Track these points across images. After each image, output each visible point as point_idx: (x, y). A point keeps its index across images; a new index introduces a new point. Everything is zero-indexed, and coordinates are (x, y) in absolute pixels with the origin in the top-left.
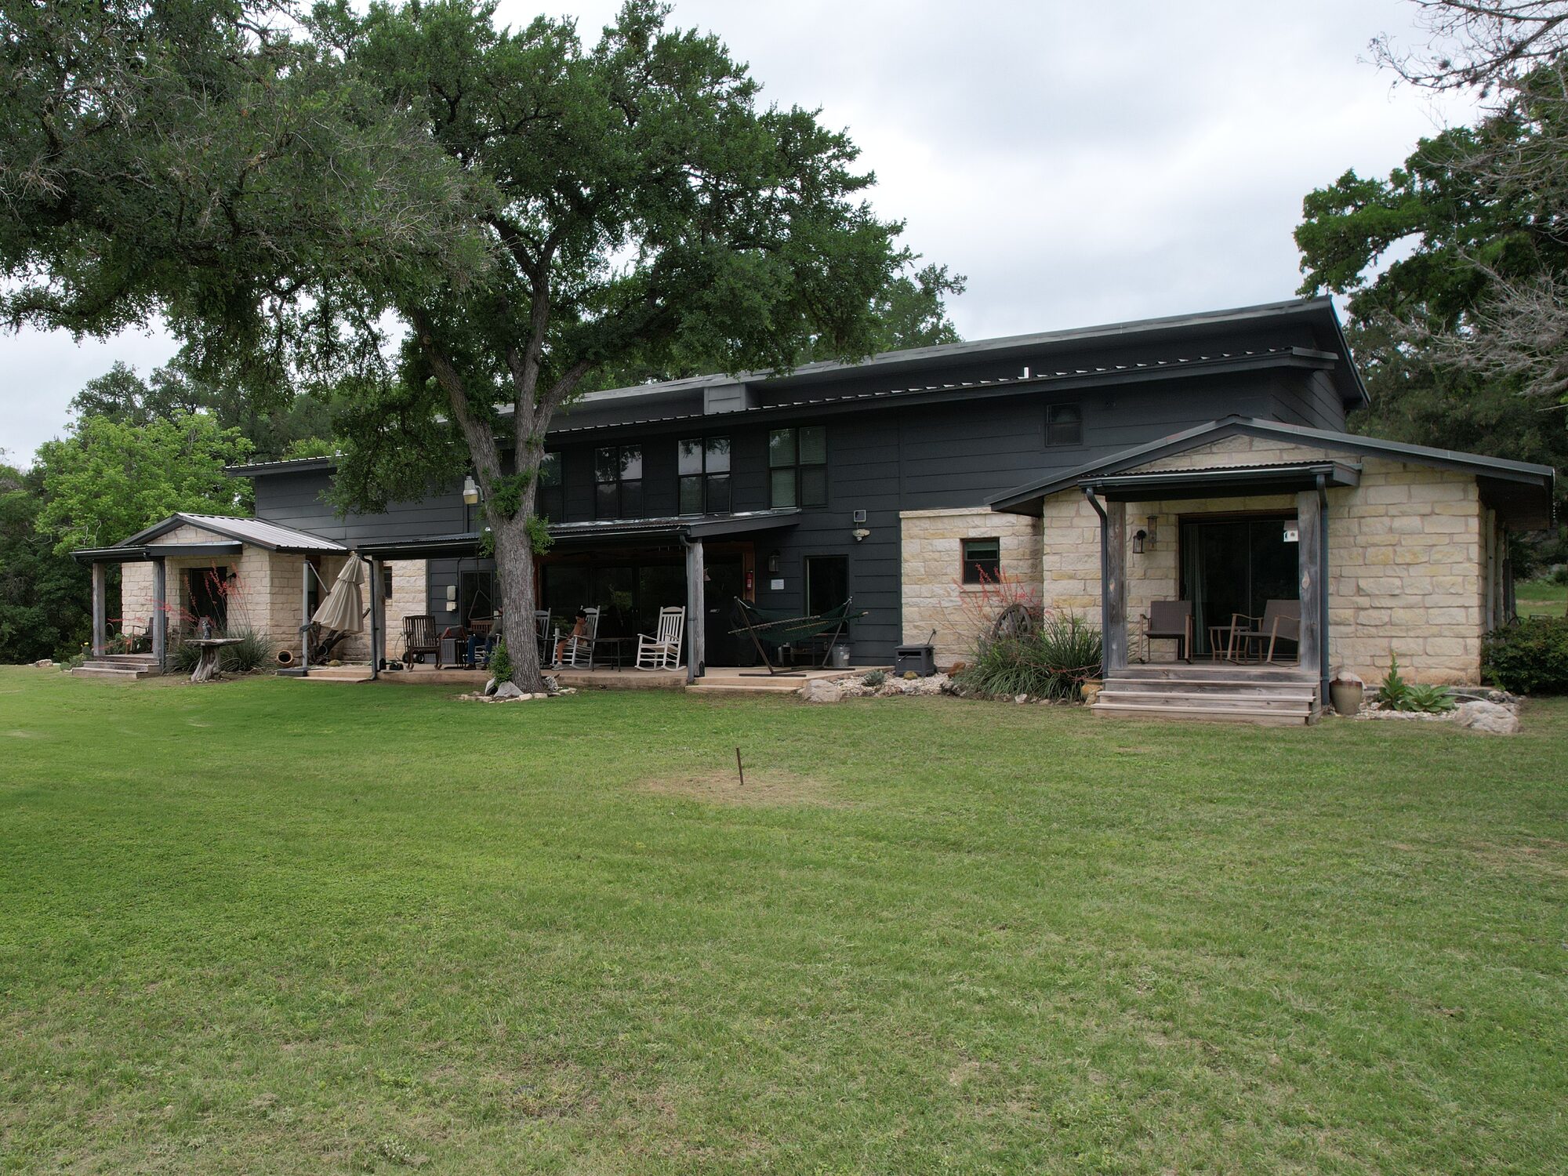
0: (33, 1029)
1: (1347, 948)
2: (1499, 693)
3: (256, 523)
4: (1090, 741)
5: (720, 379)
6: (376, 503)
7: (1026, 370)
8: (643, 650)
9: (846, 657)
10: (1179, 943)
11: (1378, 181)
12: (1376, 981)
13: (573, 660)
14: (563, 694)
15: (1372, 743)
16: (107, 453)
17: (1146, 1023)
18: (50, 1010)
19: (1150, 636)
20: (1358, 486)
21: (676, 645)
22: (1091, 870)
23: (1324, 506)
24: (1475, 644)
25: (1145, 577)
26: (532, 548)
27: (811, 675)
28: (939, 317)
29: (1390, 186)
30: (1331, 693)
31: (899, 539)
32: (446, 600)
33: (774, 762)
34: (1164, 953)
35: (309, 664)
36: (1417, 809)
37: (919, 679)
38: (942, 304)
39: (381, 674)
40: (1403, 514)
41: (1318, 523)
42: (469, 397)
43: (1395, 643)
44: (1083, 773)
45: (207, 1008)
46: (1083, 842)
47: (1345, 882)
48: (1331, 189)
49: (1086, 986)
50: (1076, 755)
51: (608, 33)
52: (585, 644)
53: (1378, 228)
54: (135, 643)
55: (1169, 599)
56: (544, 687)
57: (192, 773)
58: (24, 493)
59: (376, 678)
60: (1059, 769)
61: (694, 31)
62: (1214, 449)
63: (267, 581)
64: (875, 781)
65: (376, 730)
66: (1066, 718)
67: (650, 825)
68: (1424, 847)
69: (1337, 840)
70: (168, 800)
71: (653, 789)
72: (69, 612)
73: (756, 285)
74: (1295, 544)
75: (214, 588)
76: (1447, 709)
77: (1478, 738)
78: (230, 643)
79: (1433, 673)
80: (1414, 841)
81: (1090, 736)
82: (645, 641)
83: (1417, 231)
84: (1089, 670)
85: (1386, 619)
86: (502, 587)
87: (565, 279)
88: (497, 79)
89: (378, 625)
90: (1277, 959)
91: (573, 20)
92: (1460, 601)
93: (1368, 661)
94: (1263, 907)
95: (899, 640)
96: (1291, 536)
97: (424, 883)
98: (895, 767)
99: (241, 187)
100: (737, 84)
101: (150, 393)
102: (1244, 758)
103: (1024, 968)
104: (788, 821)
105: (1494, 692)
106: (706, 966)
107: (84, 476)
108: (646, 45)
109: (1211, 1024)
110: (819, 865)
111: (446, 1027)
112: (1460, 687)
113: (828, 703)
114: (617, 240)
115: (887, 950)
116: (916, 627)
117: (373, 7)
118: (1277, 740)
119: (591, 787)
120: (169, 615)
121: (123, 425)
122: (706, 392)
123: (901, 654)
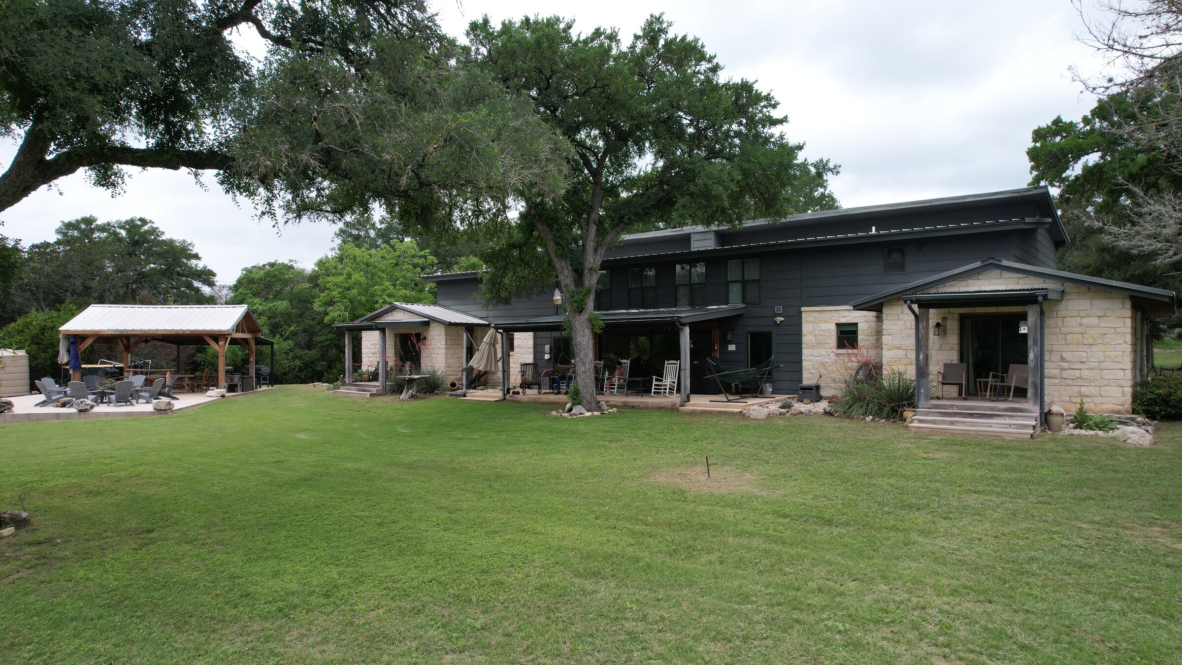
0: (305, 640)
1: (1051, 599)
2: (1143, 420)
3: (437, 308)
4: (908, 449)
5: (700, 228)
6: (505, 300)
7: (874, 228)
8: (655, 385)
9: (771, 390)
10: (954, 592)
11: (1075, 122)
12: (1067, 623)
13: (615, 390)
14: (610, 412)
15: (1068, 452)
16: (354, 265)
17: (933, 649)
18: (314, 629)
19: (943, 384)
20: (1062, 299)
21: (674, 383)
22: (906, 541)
23: (1042, 313)
24: (1129, 391)
25: (940, 349)
26: (592, 329)
27: (751, 401)
28: (825, 187)
29: (1082, 125)
30: (1046, 418)
31: (801, 323)
32: (544, 353)
33: (727, 462)
34: (945, 599)
35: (467, 388)
36: (1094, 499)
37: (812, 404)
38: (827, 181)
39: (507, 397)
40: (1088, 316)
41: (1039, 323)
42: (557, 244)
43: (1083, 389)
44: (904, 472)
45: (402, 629)
46: (902, 521)
47: (1051, 552)
48: (1048, 126)
49: (900, 622)
50: (899, 459)
51: (637, 37)
52: (622, 381)
53: (1075, 150)
54: (369, 376)
55: (954, 362)
56: (599, 408)
57: (399, 465)
58: (307, 285)
59: (504, 399)
60: (889, 469)
61: (685, 36)
62: (980, 277)
63: (443, 342)
64: (785, 476)
65: (503, 436)
66: (895, 432)
67: (656, 506)
68: (1097, 527)
69: (1046, 521)
70: (384, 484)
71: (659, 479)
72: (333, 352)
73: (720, 182)
74: (1026, 334)
75: (413, 346)
76: (1112, 429)
77: (1130, 450)
78: (422, 378)
79: (1105, 406)
80: (1092, 522)
81: (908, 445)
82: (657, 380)
83: (1097, 151)
84: (908, 404)
85: (1078, 376)
86: (576, 351)
87: (612, 174)
88: (572, 66)
89: (506, 369)
90: (1010, 606)
91: (616, 30)
92: (1120, 366)
93: (1067, 399)
94: (1003, 568)
95: (801, 381)
96: (1023, 330)
97: (527, 545)
98: (796, 465)
99: (423, 162)
100: (710, 65)
101: (379, 229)
102: (995, 462)
103: (865, 609)
104: (734, 504)
105: (1139, 419)
106: (685, 605)
107: (341, 278)
108: (658, 44)
109: (972, 651)
110: (752, 535)
111: (536, 646)
112: (1120, 415)
113: (760, 419)
114: (641, 152)
115: (788, 595)
116: (810, 373)
117: (503, 24)
118: (1015, 449)
119: (623, 478)
120: (388, 360)
121: (363, 249)
122: (692, 235)
123: (802, 389)
